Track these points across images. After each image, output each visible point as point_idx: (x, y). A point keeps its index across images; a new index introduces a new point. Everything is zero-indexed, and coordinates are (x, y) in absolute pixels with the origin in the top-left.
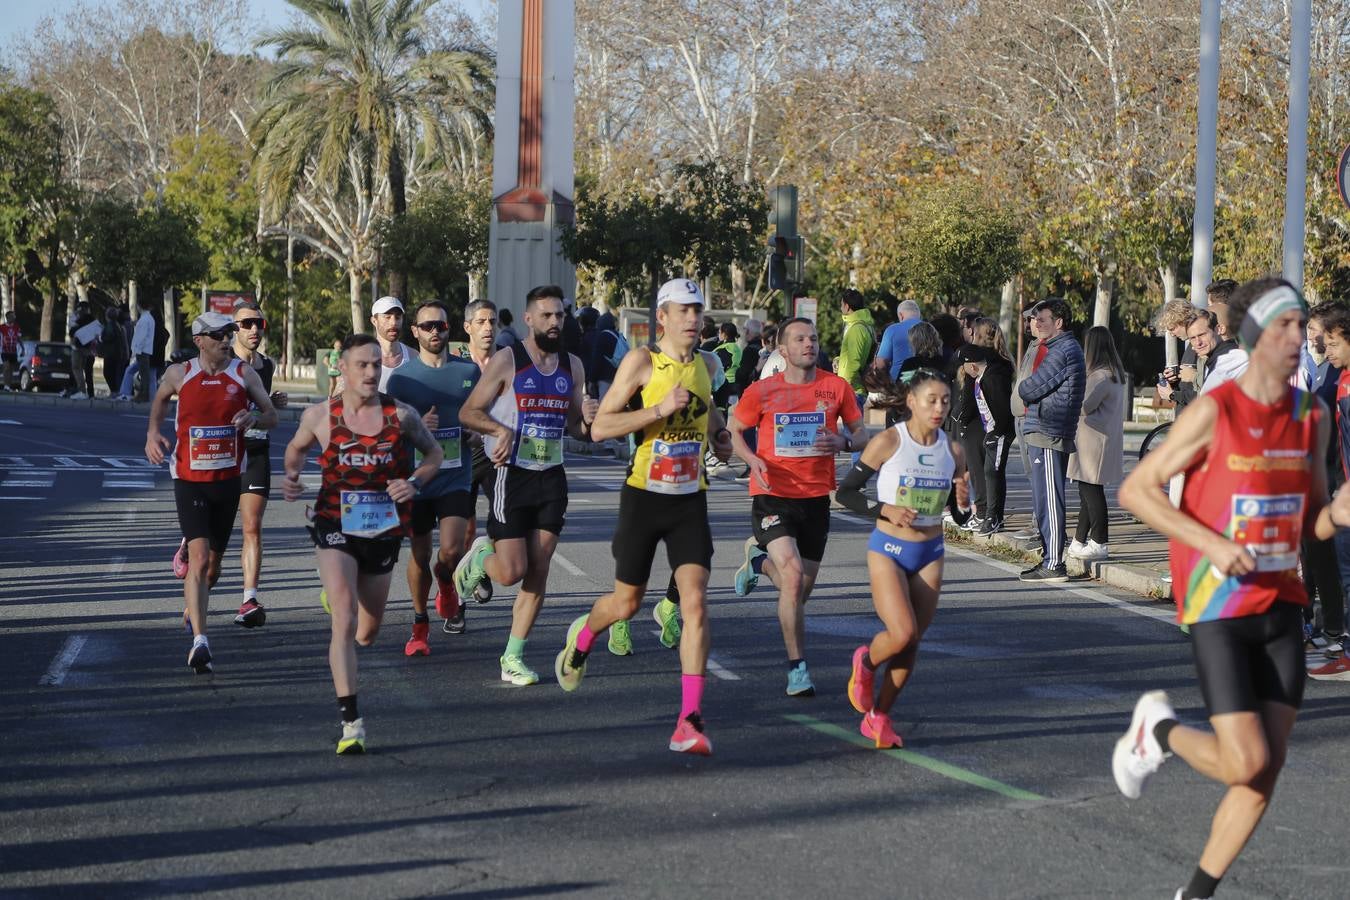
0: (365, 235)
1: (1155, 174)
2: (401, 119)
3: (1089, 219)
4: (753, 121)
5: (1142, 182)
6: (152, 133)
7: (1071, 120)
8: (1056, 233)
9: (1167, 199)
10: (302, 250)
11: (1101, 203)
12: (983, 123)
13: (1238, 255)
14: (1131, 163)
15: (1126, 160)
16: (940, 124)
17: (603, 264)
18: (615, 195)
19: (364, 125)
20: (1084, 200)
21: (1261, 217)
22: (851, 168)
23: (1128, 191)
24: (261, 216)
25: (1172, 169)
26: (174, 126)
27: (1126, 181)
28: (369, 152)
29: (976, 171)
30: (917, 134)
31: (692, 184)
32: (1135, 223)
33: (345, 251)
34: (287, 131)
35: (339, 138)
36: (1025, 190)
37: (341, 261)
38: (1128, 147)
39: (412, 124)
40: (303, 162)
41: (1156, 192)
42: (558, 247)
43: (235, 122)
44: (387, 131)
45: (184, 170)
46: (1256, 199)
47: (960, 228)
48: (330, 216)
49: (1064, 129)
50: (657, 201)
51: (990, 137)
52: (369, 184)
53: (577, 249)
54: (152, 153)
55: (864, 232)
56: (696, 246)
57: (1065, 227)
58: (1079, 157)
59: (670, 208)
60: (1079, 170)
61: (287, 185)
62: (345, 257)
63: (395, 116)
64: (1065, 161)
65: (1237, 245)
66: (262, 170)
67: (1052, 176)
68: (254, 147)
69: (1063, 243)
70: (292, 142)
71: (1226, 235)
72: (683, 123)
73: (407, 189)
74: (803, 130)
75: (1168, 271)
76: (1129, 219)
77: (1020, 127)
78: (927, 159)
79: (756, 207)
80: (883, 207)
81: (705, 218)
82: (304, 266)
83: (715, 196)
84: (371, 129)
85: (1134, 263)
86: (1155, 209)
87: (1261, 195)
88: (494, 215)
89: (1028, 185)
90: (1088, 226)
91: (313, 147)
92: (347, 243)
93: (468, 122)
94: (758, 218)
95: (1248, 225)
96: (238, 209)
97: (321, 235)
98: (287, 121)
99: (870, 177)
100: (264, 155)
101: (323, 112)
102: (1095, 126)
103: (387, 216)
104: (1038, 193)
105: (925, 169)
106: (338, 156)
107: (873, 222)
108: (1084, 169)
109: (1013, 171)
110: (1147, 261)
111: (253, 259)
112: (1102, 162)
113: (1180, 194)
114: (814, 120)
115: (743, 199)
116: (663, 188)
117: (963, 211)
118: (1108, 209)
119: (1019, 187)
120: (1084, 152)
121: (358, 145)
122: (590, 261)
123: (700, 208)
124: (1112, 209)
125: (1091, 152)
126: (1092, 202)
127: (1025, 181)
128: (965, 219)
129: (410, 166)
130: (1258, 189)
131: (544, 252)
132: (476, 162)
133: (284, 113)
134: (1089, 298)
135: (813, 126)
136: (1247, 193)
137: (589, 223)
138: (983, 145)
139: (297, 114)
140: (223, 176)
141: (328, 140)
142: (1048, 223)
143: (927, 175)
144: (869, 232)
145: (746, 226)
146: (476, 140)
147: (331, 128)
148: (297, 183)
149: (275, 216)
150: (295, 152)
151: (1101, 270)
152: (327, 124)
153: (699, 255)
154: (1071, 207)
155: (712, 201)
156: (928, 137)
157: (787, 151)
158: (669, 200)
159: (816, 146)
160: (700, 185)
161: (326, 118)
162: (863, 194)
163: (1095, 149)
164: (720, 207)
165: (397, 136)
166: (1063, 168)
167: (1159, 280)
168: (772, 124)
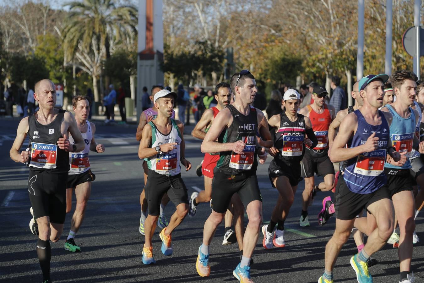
0: (98, 65)
1: (344, 42)
2: (108, 29)
3: (324, 56)
4: (218, 27)
5: (340, 45)
6: (30, 34)
7: (318, 26)
8: (314, 61)
9: (348, 50)
10: (78, 70)
11: (328, 51)
12: (290, 27)
13: (371, 67)
14: (337, 39)
15: (335, 37)
16: (277, 28)
17: (172, 72)
18: (176, 51)
19: (97, 30)
20: (322, 51)
21: (377, 55)
22: (249, 41)
23: (336, 47)
24: (65, 59)
25: (349, 41)
26: (37, 31)
27: (335, 44)
28: (98, 39)
29: (288, 42)
30: (270, 31)
31: (200, 47)
32: (338, 57)
33: (91, 70)
34: (73, 33)
35: (89, 35)
36: (304, 47)
37: (90, 73)
38: (336, 34)
39: (112, 30)
40: (78, 42)
41: (345, 47)
42: (159, 68)
43: (56, 31)
44: (104, 33)
45: (41, 45)
46: (376, 49)
47: (284, 60)
48: (86, 59)
49: (316, 28)
50: (189, 53)
51: (293, 31)
52: (99, 49)
53: (165, 68)
54: (30, 41)
55: (254, 61)
56: (202, 67)
57: (317, 59)
58: (321, 37)
59: (193, 55)
60: (321, 41)
61: (73, 50)
62: (91, 72)
63: (106, 27)
64: (316, 38)
65: (370, 64)
66: (65, 45)
67: (312, 43)
68: (62, 38)
69: (316, 64)
70: (74, 36)
71: (367, 61)
72: (196, 28)
73: (111, 50)
74: (235, 30)
75: (349, 72)
76: (336, 56)
77: (302, 28)
78: (273, 38)
79: (220, 54)
80: (260, 54)
81: (204, 58)
82: (79, 75)
83: (207, 50)
84: (99, 32)
85: (338, 70)
86: (344, 53)
87: (378, 48)
88: (138, 58)
89: (305, 46)
90: (323, 59)
91: (81, 38)
92: (92, 67)
93: (129, 29)
94: (221, 58)
95: (374, 57)
96: (58, 57)
97: (84, 65)
98: (73, 30)
99: (255, 44)
100: (66, 41)
101: (84, 27)
102: (325, 27)
103: (104, 59)
104: (308, 48)
105: (272, 41)
106: (89, 41)
107: (257, 58)
108: (322, 41)
109: (300, 42)
110: (342, 69)
111: (63, 73)
112: (327, 38)
113: (352, 48)
114: (238, 27)
115: (216, 52)
116: (190, 49)
117: (285, 54)
118: (329, 53)
119: (302, 47)
120: (322, 35)
121: (95, 37)
122: (168, 72)
123: (203, 55)
124: (331, 53)
125: (324, 35)
126: (325, 51)
127: (304, 44)
128: (286, 57)
129: (111, 43)
130: (376, 46)
131: (154, 70)
132: (132, 41)
133: (72, 27)
134: (324, 81)
135: (237, 29)
136: (373, 47)
137: (168, 60)
138: (290, 34)
139: (76, 27)
140: (53, 47)
141: (85, 36)
142: (311, 58)
143: (273, 44)
144: (255, 61)
145: (217, 60)
146: (132, 34)
147: (87, 32)
148: (76, 49)
149: (69, 59)
150: (75, 39)
151: (328, 72)
152: (85, 31)
153: (203, 70)
154: (318, 52)
155: (206, 52)
156: (273, 32)
157: (229, 36)
158: (192, 52)
159: (238, 35)
160: (202, 47)
161: (85, 28)
162: (253, 49)
163: (325, 34)
164: (209, 54)
165: (107, 34)
166: (315, 40)
167: (346, 75)
168: (224, 28)
